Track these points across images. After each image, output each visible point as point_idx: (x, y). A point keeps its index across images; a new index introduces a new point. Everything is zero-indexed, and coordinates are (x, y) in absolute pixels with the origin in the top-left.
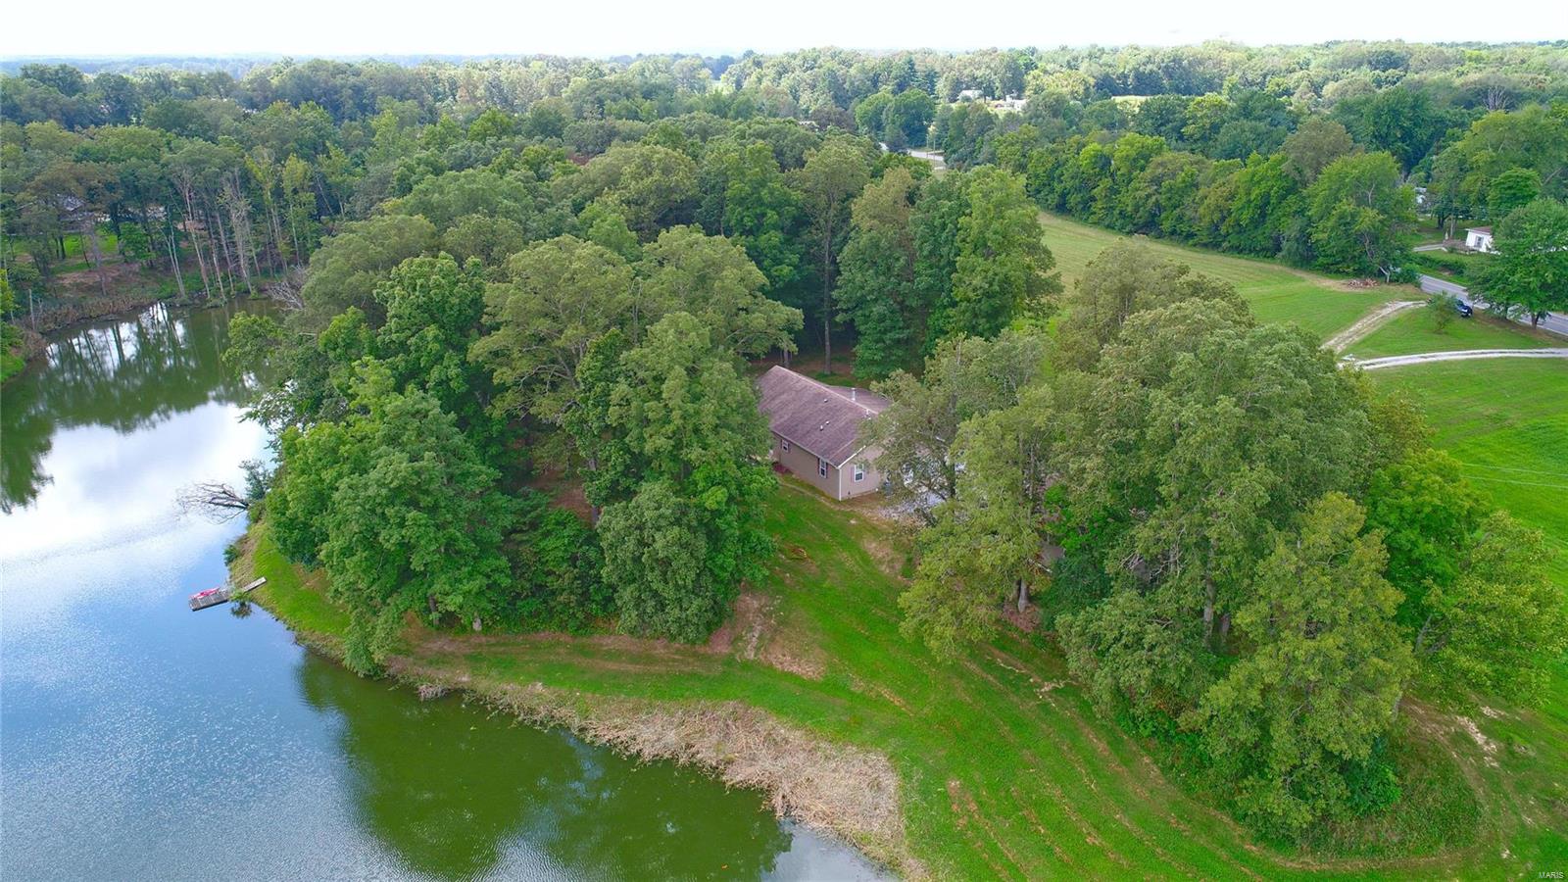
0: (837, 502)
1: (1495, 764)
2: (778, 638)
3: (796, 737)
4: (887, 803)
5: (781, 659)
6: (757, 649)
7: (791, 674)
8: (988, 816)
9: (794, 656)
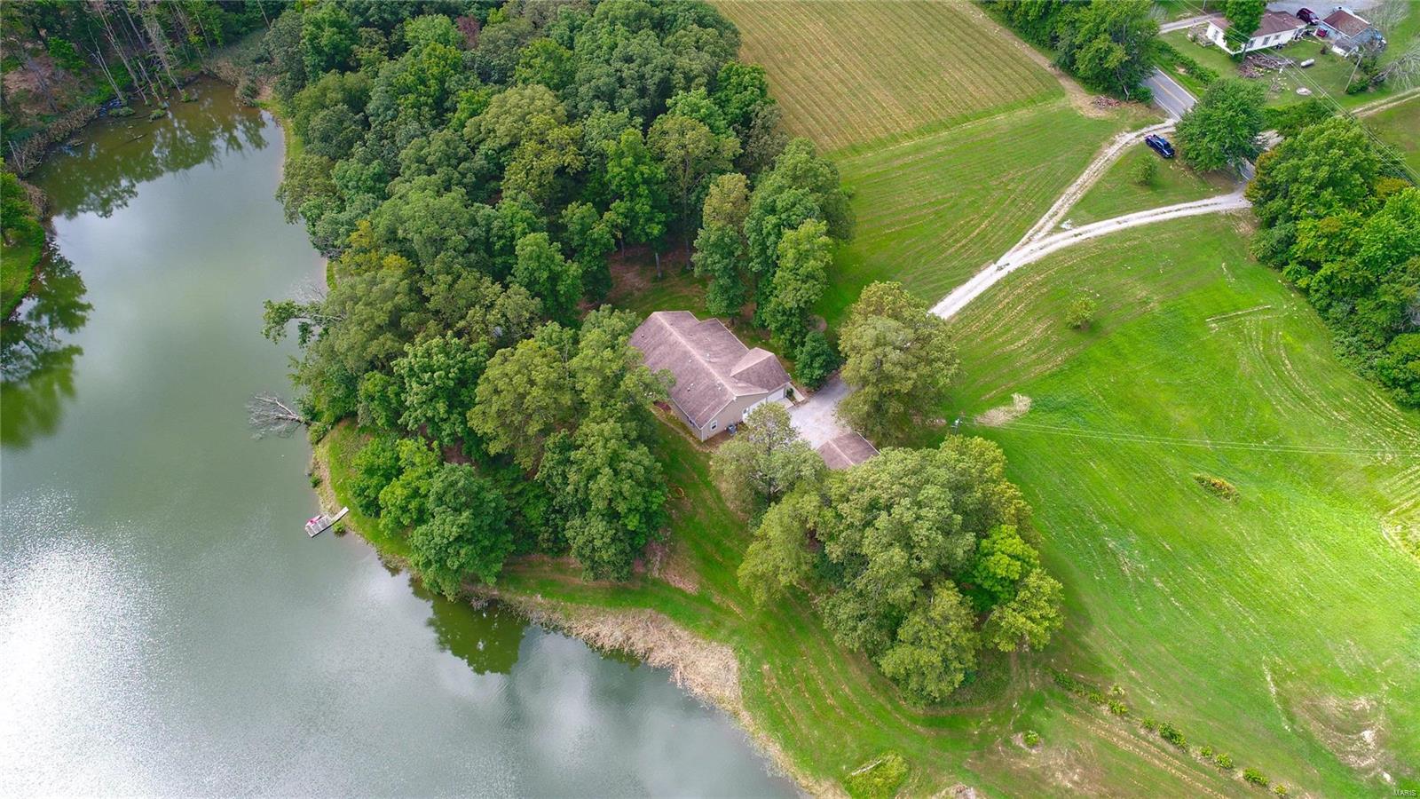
0: (699, 442)
2: (671, 562)
3: (685, 635)
4: (733, 678)
5: (675, 581)
6: (660, 570)
7: (679, 589)
8: (782, 687)
9: (681, 576)
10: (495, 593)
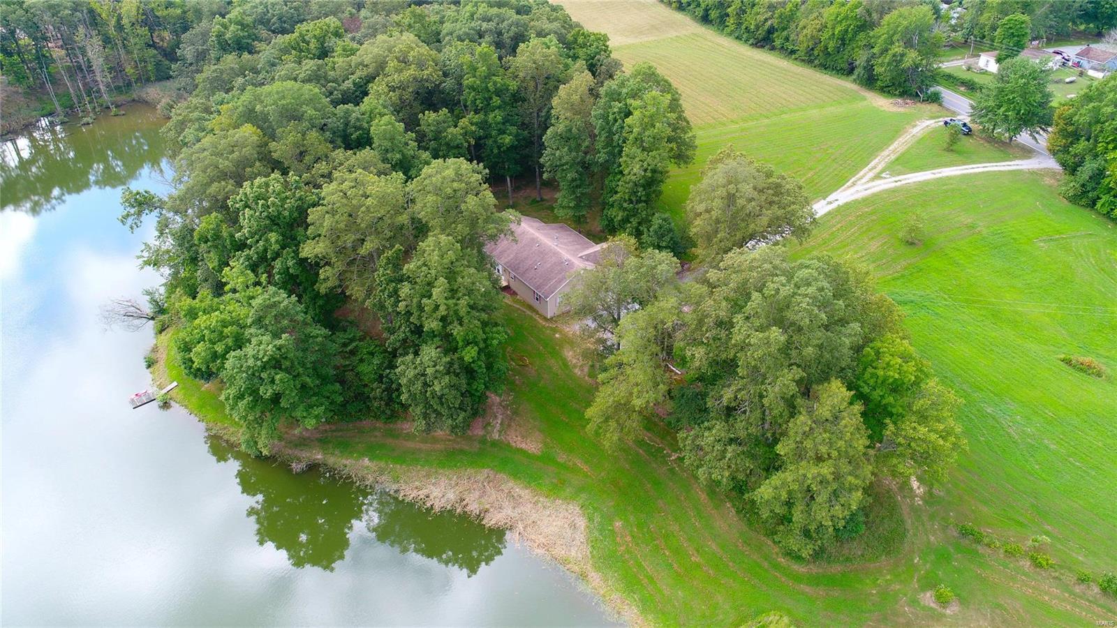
0: (545, 319)
1: (920, 503)
2: (513, 424)
3: (526, 494)
4: (580, 537)
5: (516, 441)
6: (500, 432)
7: (522, 449)
8: (637, 544)
9: (523, 437)
10: (319, 457)
